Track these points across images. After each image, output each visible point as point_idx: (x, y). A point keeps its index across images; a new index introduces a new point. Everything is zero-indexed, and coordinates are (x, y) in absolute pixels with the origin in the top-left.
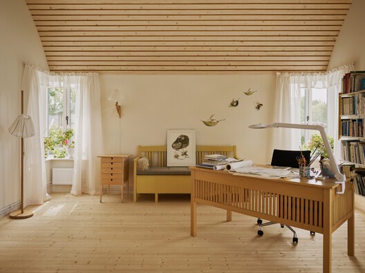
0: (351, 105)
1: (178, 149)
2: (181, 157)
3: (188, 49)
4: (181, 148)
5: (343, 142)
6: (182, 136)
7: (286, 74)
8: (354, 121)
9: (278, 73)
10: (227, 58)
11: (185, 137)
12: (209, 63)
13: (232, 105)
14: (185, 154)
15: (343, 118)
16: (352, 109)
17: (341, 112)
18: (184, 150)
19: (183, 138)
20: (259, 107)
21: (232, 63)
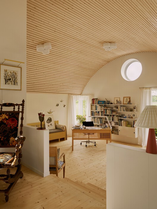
0: (95, 108)
1: (48, 123)
2: (50, 126)
3: (46, 84)
4: (50, 122)
5: (92, 118)
6: (49, 118)
7: (72, 95)
8: (96, 112)
9: (70, 95)
10: (57, 89)
11: (50, 118)
12: (51, 90)
13: (57, 106)
14: (51, 125)
15: (92, 111)
16: (95, 109)
17: (92, 109)
18: (51, 123)
19: (50, 119)
20: (64, 106)
21: (58, 90)
